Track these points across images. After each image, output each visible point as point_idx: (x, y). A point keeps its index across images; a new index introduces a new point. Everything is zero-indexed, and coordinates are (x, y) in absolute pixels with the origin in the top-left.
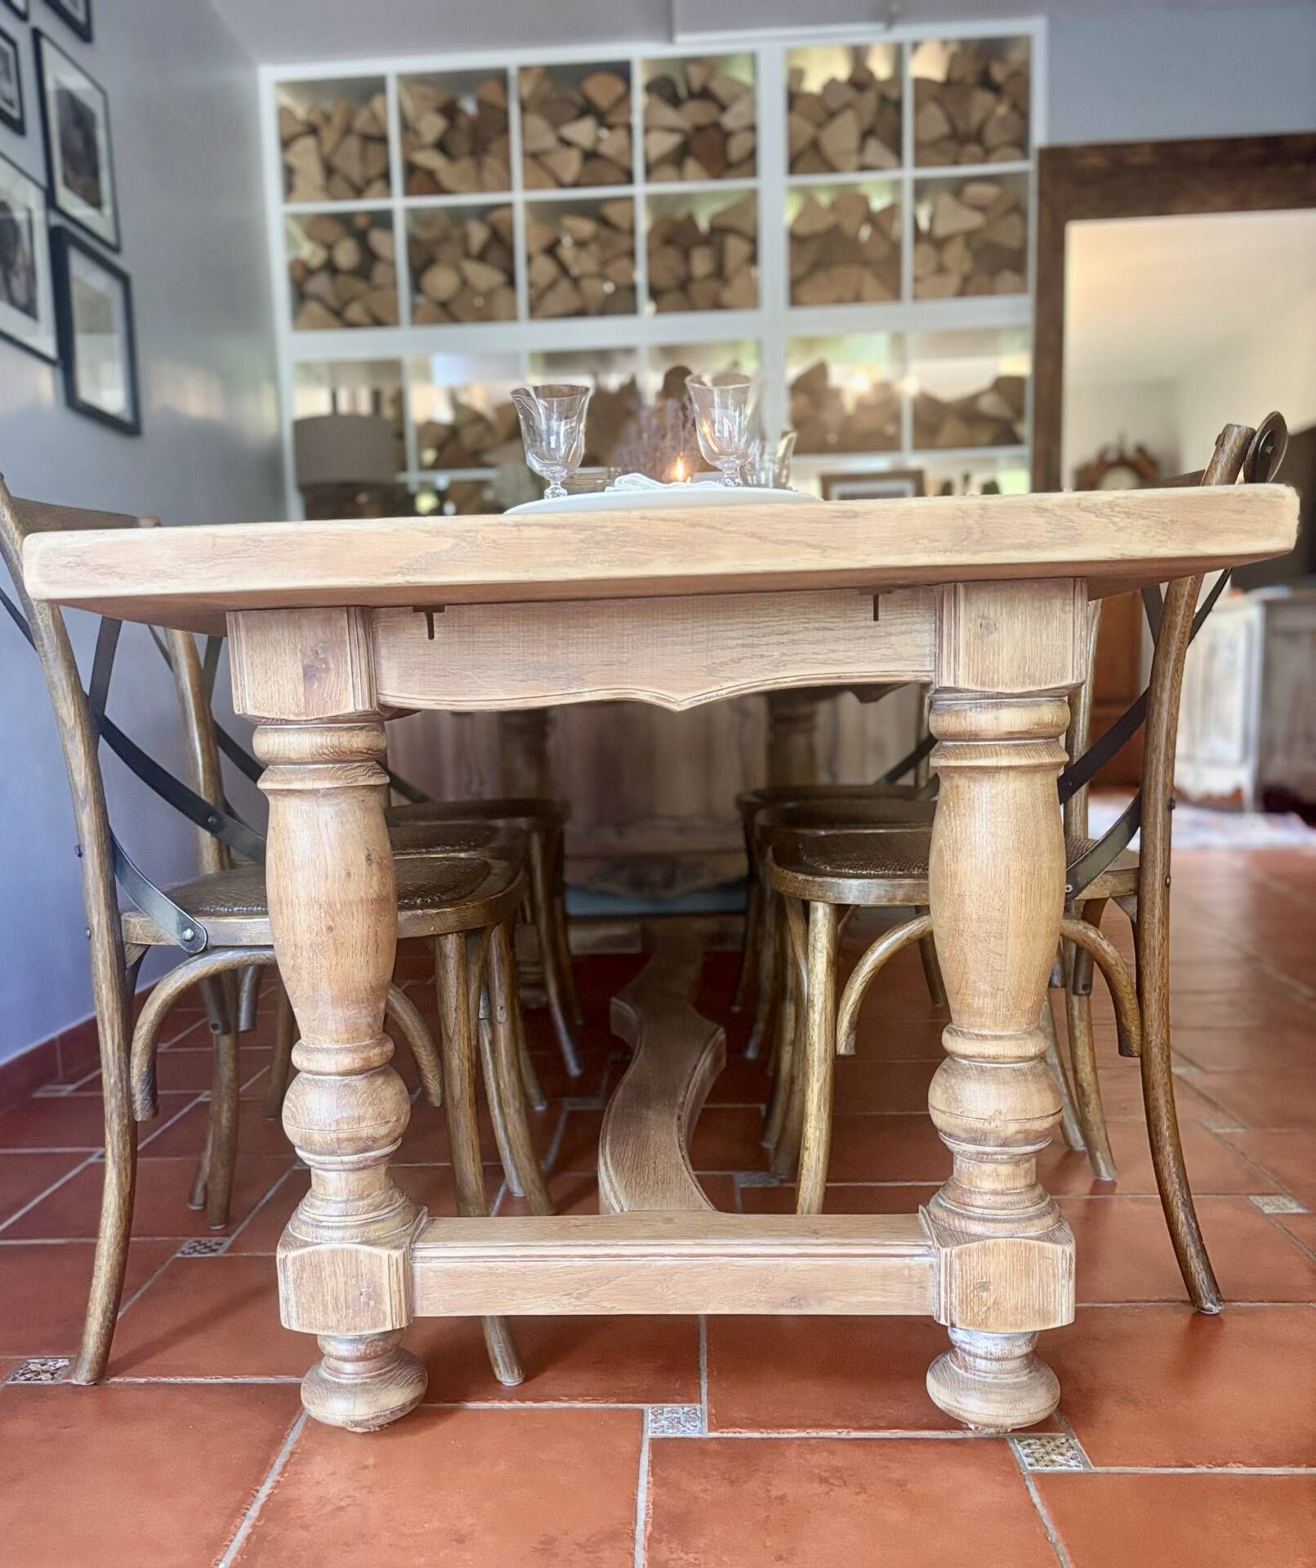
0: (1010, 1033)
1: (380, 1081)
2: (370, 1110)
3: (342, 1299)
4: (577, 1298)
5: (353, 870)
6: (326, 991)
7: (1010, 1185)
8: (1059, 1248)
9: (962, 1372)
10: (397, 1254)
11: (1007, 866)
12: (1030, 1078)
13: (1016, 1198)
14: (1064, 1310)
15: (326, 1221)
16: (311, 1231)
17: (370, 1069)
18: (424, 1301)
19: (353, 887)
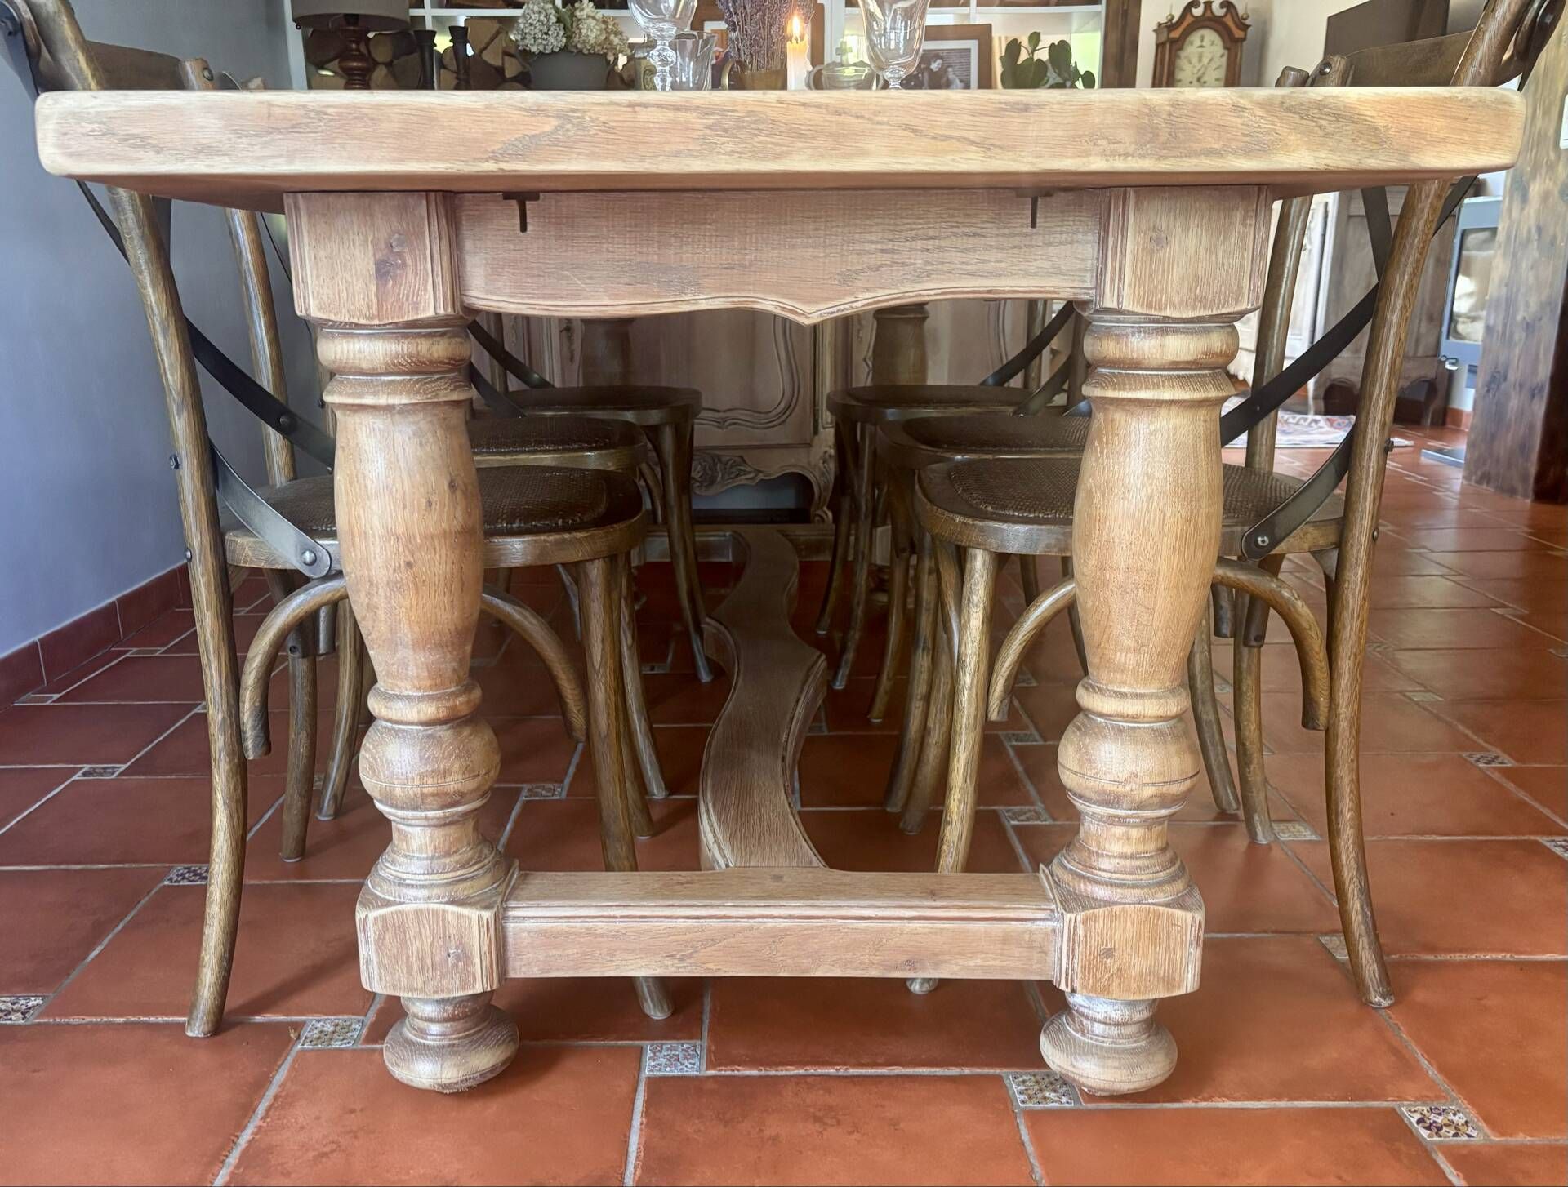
0: (1152, 691)
2: (457, 764)
3: (428, 961)
4: (681, 960)
5: (435, 499)
6: (406, 633)
7: (1140, 848)
8: (1189, 915)
9: (1078, 1035)
10: (487, 915)
11: (1163, 511)
12: (1170, 738)
13: (1146, 862)
14: (1190, 976)
15: (409, 879)
16: (394, 889)
17: (456, 719)
18: (518, 962)
19: (435, 517)
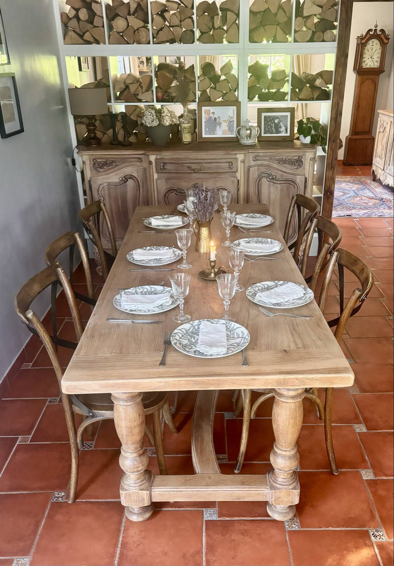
1: (142, 457)
2: (141, 465)
3: (136, 500)
4: (189, 498)
5: (136, 419)
6: (130, 442)
7: (287, 477)
8: (296, 491)
10: (148, 492)
11: (289, 421)
12: (292, 459)
13: (287, 480)
14: (297, 501)
15: (131, 485)
16: (128, 487)
17: (140, 455)
18: (154, 499)
19: (136, 422)
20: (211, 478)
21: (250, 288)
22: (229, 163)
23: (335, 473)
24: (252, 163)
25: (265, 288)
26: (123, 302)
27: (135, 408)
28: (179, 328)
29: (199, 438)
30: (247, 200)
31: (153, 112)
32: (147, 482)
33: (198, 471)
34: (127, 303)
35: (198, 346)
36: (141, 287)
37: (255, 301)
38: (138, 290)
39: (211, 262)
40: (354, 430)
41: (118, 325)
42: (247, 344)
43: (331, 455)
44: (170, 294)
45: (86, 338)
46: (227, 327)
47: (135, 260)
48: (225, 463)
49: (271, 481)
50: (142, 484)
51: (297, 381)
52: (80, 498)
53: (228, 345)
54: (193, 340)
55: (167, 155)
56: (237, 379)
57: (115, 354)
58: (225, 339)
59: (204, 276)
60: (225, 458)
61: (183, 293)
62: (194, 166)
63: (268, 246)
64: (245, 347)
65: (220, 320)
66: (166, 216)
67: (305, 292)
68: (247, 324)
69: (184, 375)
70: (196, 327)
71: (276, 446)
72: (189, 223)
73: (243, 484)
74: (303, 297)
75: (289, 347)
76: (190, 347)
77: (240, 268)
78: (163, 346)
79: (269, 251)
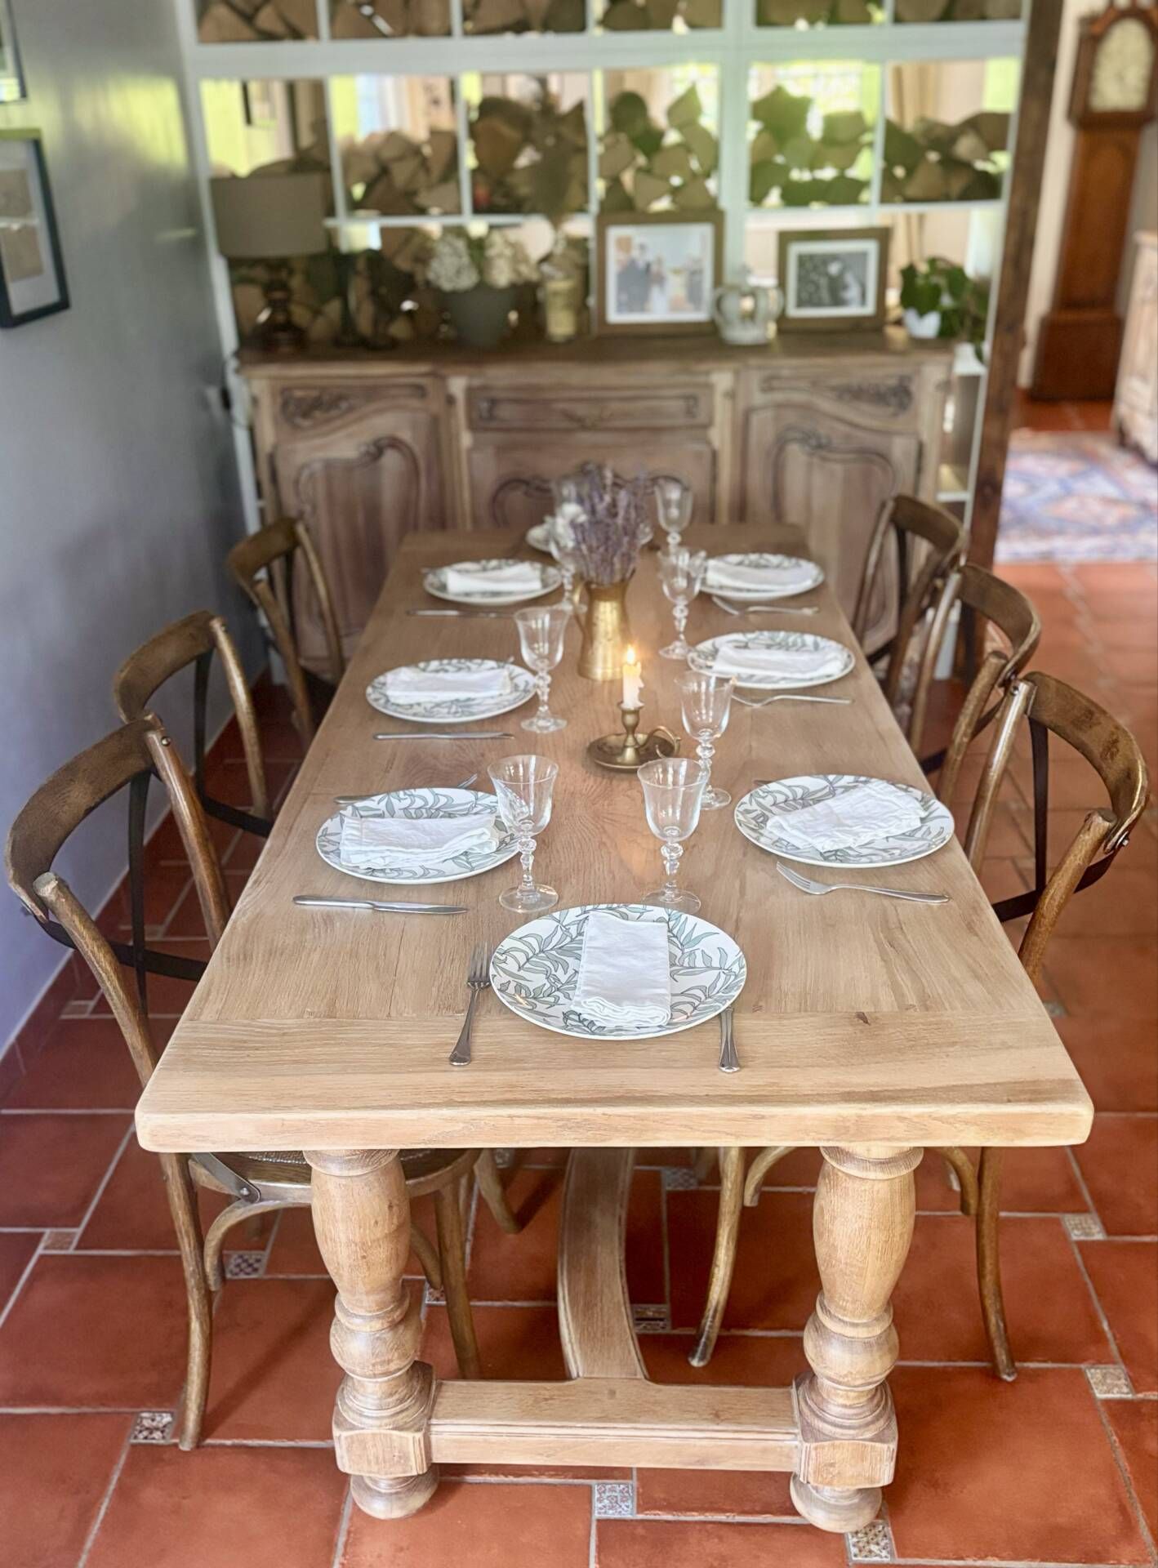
0: (865, 1321)
1: (401, 1328)
2: (396, 1355)
3: (381, 1457)
4: (548, 1456)
5: (379, 1219)
6: (361, 1288)
7: (856, 1402)
8: (885, 1446)
9: (814, 1492)
10: (419, 1435)
11: (869, 1238)
12: (875, 1348)
13: (857, 1411)
14: (886, 1477)
15: (367, 1413)
16: (358, 1417)
17: (394, 1326)
18: (439, 1456)
19: (380, 1229)
20: (618, 1395)
21: (746, 799)
22: (687, 398)
23: (1005, 1377)
24: (758, 398)
25: (794, 800)
26: (346, 842)
27: (376, 1185)
28: (518, 933)
29: (583, 1261)
30: (741, 510)
31: (461, 244)
32: (418, 1404)
33: (577, 1368)
34: (358, 848)
35: (577, 995)
36: (405, 794)
37: (764, 843)
38: (395, 801)
39: (625, 713)
40: (1064, 1236)
41: (328, 919)
42: (736, 993)
43: (993, 1319)
44: (493, 818)
45: (225, 960)
46: (670, 931)
47: (393, 704)
48: (661, 1331)
49: (806, 1410)
50: (402, 1411)
51: (901, 1125)
52: (216, 1434)
53: (673, 995)
54: (560, 973)
55: (502, 376)
56: (703, 1116)
57: (312, 1019)
58: (664, 974)
59: (601, 755)
60: (662, 1316)
61: (535, 818)
62: (581, 410)
63: (805, 657)
64: (729, 1003)
65: (649, 908)
66: (494, 563)
67: (923, 814)
68: (737, 921)
69: (527, 1097)
70: (573, 930)
71: (823, 1307)
72: (562, 585)
73: (717, 1416)
74: (920, 828)
75: (875, 1001)
76: (551, 999)
77: (718, 735)
78: (463, 994)
79: (808, 676)
